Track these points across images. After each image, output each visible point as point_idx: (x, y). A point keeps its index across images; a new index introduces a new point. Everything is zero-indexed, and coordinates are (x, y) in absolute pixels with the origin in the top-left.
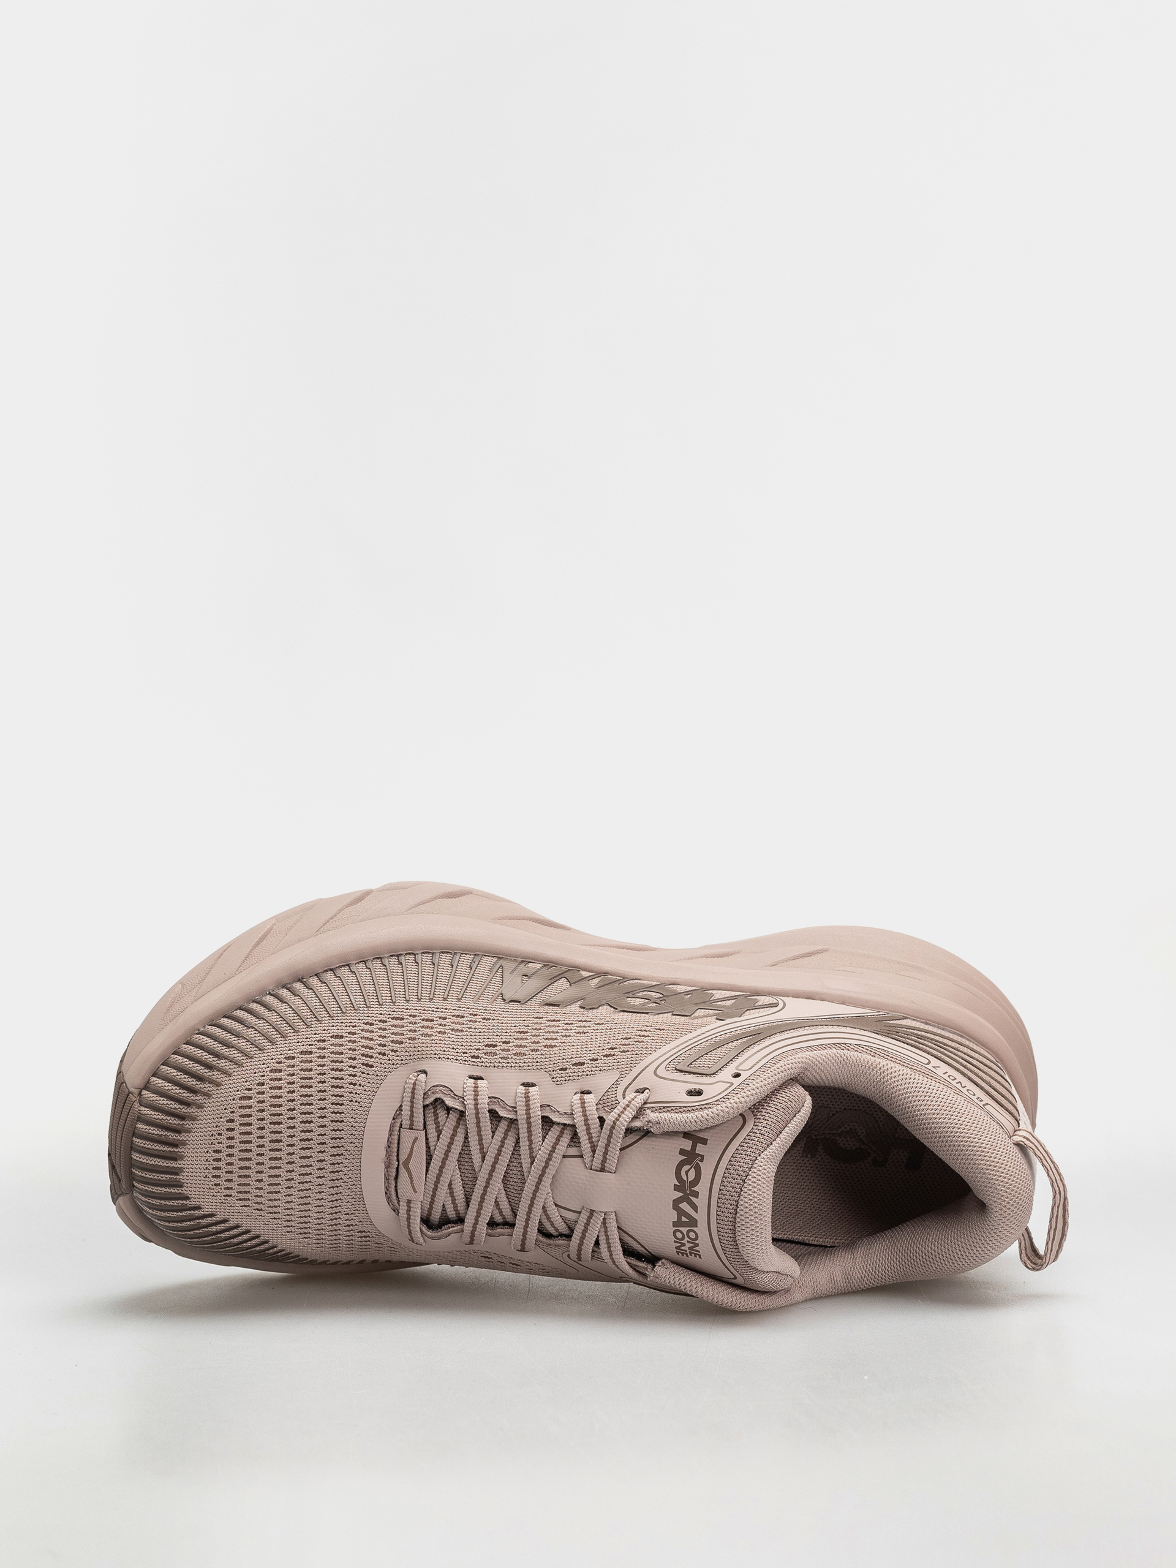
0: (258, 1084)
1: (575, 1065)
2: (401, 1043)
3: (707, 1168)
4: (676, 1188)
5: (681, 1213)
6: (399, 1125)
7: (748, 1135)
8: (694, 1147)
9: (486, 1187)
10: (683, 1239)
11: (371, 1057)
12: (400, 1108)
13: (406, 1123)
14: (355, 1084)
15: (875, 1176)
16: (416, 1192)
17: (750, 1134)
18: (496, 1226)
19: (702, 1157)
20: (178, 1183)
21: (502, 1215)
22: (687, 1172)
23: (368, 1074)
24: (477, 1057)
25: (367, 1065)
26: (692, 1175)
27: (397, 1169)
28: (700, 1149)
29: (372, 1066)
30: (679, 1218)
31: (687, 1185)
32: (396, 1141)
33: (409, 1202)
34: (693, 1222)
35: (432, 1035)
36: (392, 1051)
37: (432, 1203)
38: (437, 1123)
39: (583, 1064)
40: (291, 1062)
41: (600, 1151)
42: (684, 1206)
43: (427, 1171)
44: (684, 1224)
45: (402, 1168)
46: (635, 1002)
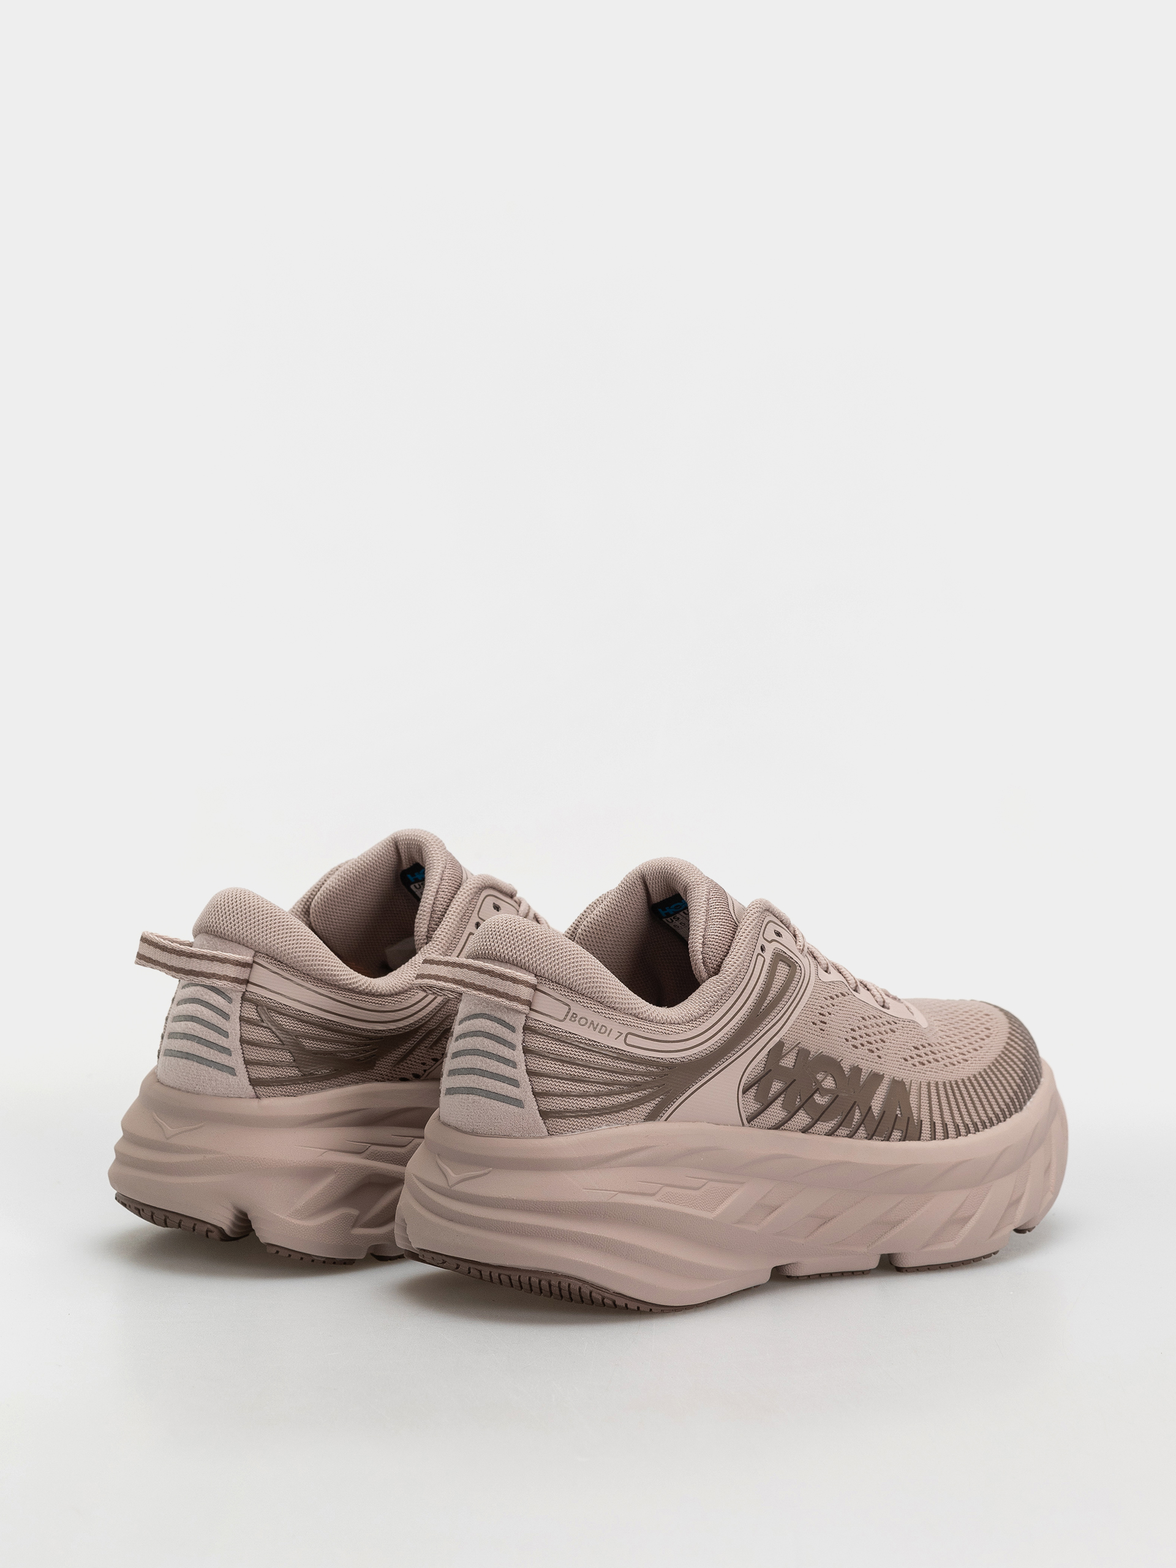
46: (830, 1083)
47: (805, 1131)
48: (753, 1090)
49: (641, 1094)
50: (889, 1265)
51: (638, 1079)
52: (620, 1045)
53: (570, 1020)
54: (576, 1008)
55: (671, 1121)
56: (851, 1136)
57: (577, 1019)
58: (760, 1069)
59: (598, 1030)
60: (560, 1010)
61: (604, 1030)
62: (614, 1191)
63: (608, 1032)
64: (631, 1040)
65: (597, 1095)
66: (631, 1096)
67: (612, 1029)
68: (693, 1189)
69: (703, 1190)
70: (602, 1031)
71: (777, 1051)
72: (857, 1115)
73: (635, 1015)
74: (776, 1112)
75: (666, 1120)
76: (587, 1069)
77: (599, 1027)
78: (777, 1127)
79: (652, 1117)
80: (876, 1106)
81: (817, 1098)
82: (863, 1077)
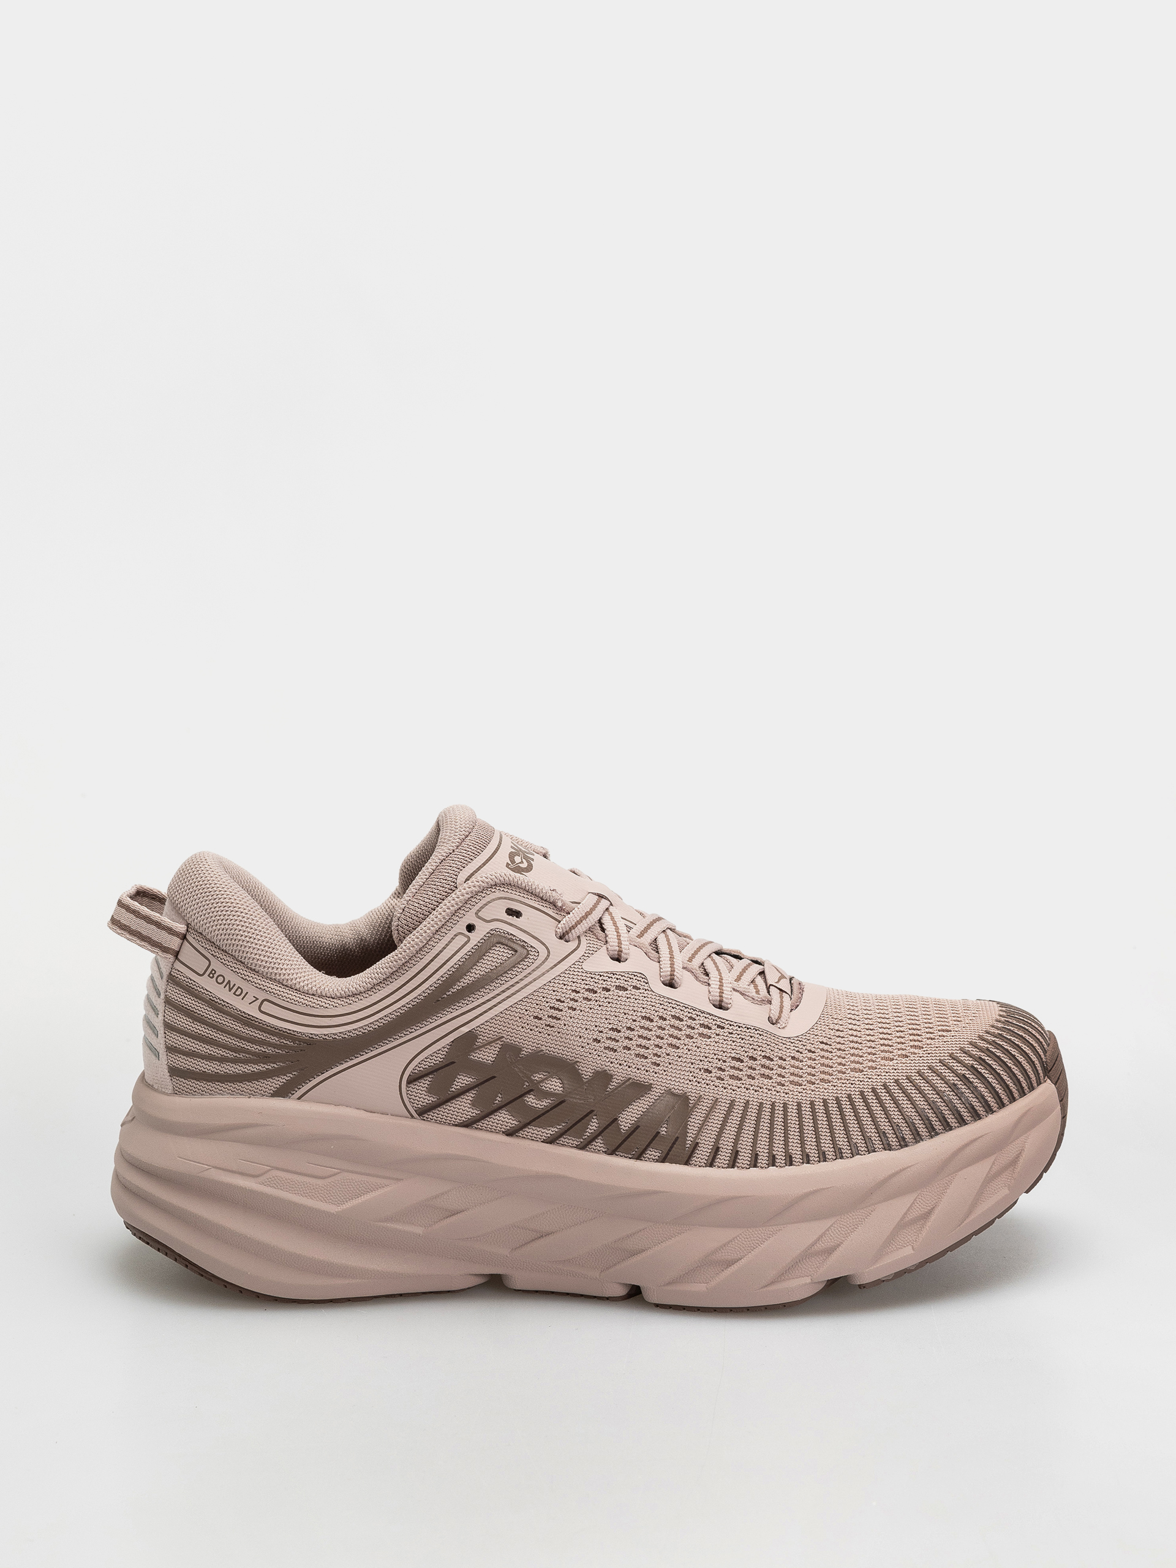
1: (624, 989)
19: (508, 867)
22: (522, 863)
26: (518, 859)
31: (522, 856)
46: (554, 1085)
47: (510, 1133)
48: (425, 1083)
49: (270, 1067)
50: (634, 1295)
51: (269, 1050)
52: (253, 1011)
53: (209, 976)
54: (216, 965)
55: (304, 1101)
56: (583, 1147)
57: (215, 976)
58: (438, 1059)
59: (233, 991)
60: (200, 964)
61: (239, 993)
62: (207, 1165)
63: (243, 995)
64: (267, 1007)
65: (222, 1060)
66: (258, 1068)
67: (247, 993)
68: (322, 1178)
69: (330, 1180)
70: (238, 993)
71: (468, 1041)
72: (594, 1125)
73: (279, 982)
74: (464, 1107)
75: (299, 1098)
76: (215, 1030)
77: (235, 988)
78: (467, 1125)
79: (282, 1092)
80: (627, 1119)
81: (531, 1100)
82: (614, 1084)
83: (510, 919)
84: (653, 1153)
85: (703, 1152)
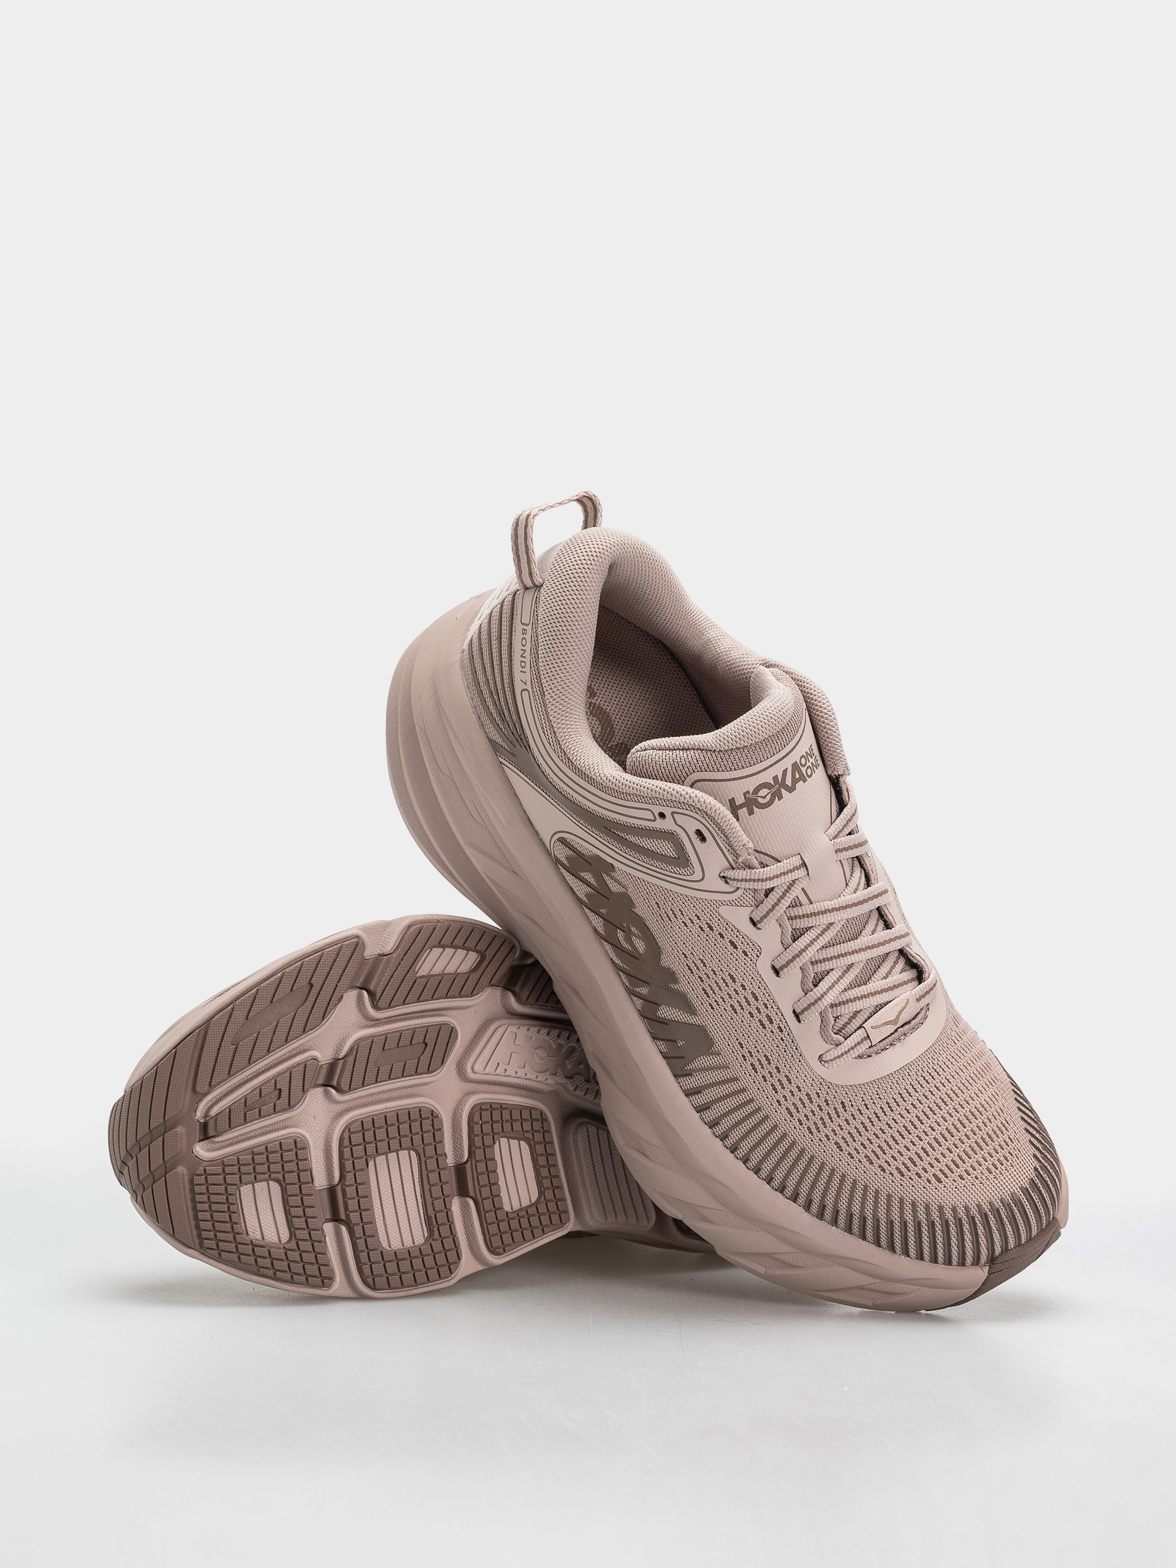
0: (920, 1177)
1: (735, 947)
2: (808, 1095)
3: (751, 784)
4: (780, 797)
5: (795, 781)
6: (871, 1049)
7: (706, 771)
8: (741, 806)
9: (870, 948)
10: (809, 767)
11: (835, 1109)
12: (860, 1057)
13: (867, 1044)
14: (866, 1105)
15: (603, 687)
16: (908, 1000)
17: (704, 770)
18: (887, 922)
19: (745, 794)
20: (1032, 1183)
21: (878, 923)
22: (764, 797)
23: (850, 1101)
24: (779, 1028)
25: (844, 1107)
26: (764, 792)
27: (902, 1026)
28: (740, 800)
29: (842, 1103)
30: (798, 780)
31: (773, 790)
32: (884, 1042)
33: (918, 1000)
34: (795, 767)
35: (786, 1076)
36: (819, 1097)
37: (905, 983)
38: (850, 1020)
39: (731, 942)
40: (885, 1166)
41: (790, 878)
42: (789, 782)
43: (887, 1003)
44: (800, 773)
45: (900, 1024)
46: (640, 946)
48: (568, 852)
49: (501, 725)
51: (508, 716)
52: (518, 686)
53: (523, 630)
54: (529, 630)
56: (628, 992)
57: (524, 636)
58: (583, 852)
59: (522, 659)
60: (526, 617)
61: (523, 666)
63: (524, 670)
64: (525, 695)
65: (487, 683)
66: (496, 716)
71: (605, 865)
72: (644, 990)
74: (581, 889)
75: (500, 762)
78: (578, 898)
79: (495, 746)
80: (666, 1012)
81: (620, 935)
82: (676, 987)
83: (694, 837)
84: (662, 1045)
85: (691, 1082)
